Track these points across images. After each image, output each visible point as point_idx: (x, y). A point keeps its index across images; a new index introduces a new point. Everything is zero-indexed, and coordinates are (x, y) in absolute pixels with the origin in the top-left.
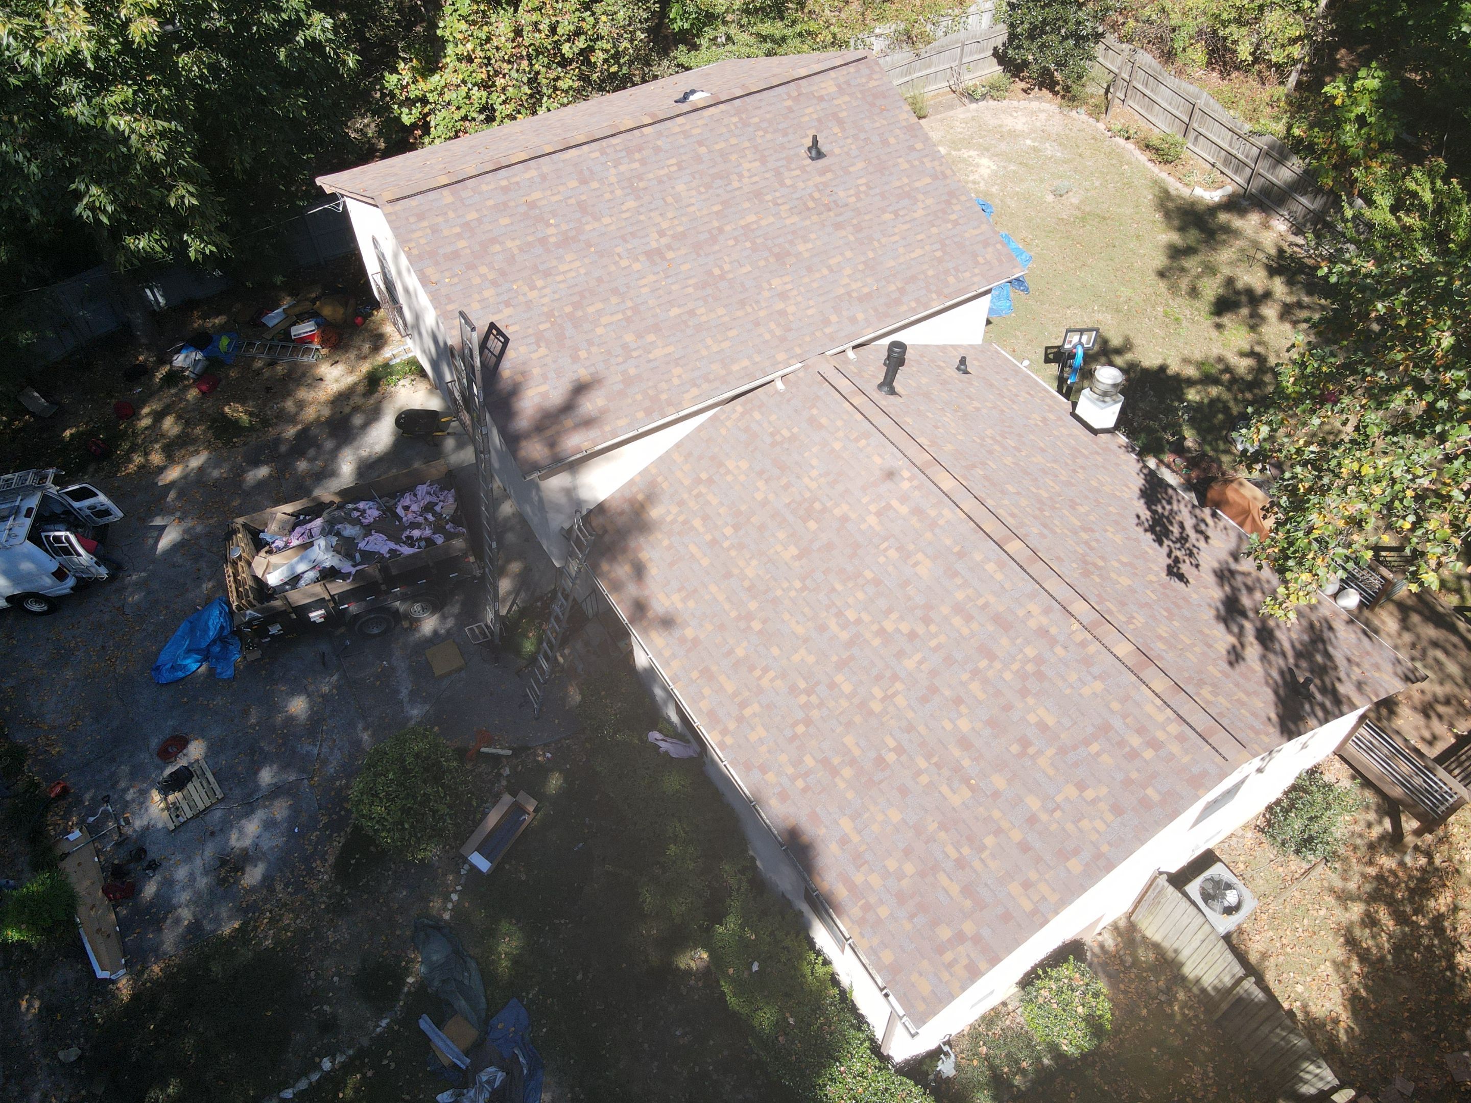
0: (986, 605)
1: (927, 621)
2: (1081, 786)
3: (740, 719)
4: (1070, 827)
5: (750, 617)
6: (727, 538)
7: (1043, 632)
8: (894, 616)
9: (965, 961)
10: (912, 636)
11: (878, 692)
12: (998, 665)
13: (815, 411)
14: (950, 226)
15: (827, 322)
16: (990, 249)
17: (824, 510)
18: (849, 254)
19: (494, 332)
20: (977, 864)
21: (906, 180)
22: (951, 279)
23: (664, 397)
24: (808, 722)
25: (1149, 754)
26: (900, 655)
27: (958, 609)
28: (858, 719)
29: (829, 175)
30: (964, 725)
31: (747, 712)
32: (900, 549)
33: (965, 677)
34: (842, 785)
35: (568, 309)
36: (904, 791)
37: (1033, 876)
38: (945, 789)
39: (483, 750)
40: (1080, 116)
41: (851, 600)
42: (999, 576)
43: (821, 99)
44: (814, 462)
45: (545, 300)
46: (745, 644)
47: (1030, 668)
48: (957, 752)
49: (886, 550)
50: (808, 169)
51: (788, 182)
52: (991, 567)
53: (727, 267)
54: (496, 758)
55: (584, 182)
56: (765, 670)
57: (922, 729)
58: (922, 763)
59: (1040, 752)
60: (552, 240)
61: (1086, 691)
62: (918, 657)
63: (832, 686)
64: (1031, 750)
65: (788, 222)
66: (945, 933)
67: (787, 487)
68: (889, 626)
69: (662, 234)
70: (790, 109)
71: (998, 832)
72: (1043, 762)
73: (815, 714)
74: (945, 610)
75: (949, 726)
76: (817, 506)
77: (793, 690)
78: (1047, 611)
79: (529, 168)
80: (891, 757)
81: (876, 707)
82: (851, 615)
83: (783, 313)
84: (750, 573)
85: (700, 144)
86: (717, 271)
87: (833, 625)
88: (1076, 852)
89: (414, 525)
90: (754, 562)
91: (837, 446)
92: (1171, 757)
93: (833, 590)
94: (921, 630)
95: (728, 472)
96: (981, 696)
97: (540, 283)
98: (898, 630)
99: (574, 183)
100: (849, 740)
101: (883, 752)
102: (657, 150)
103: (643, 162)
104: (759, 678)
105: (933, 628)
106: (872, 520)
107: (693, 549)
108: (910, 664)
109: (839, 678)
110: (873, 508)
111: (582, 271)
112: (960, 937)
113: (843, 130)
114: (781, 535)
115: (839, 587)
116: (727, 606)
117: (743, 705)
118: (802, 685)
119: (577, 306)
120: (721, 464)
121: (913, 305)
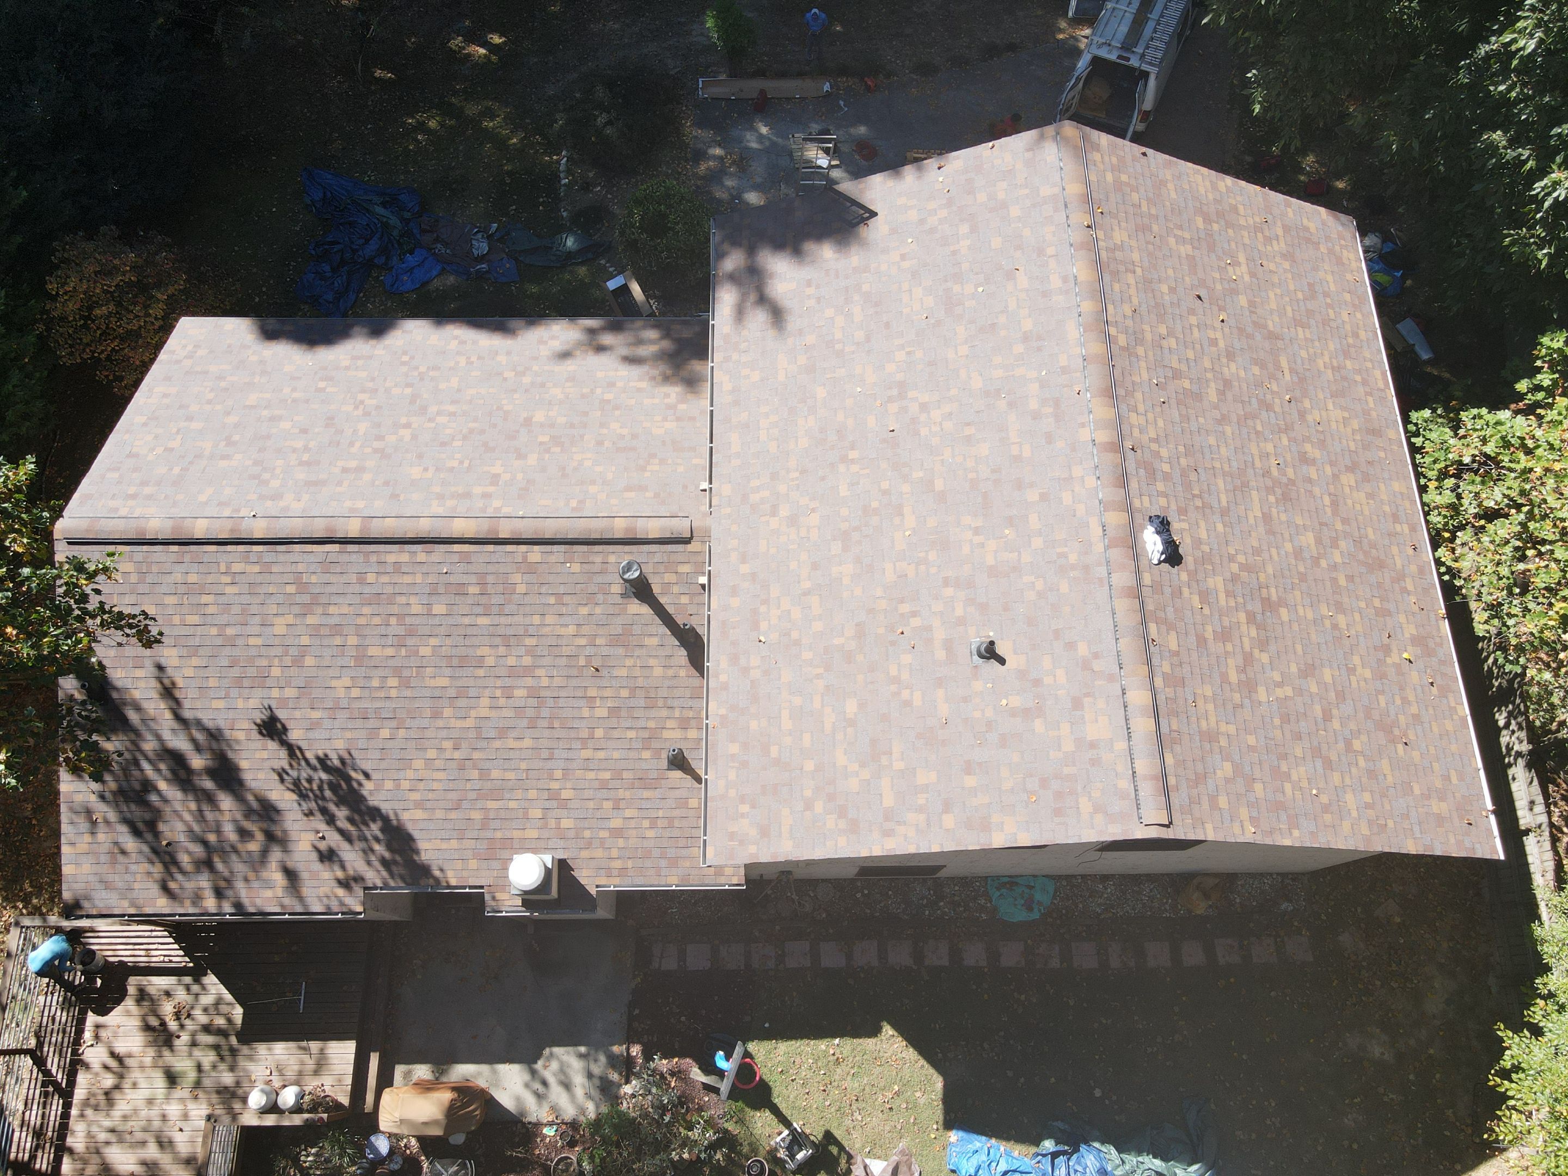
7: (276, 497)
9: (178, 351)
10: (380, 438)
11: (371, 402)
12: (294, 462)
13: (649, 494)
14: (808, 793)
15: (743, 559)
16: (753, 832)
17: (548, 451)
18: (818, 626)
21: (899, 765)
22: (734, 749)
23: (735, 356)
29: (941, 654)
31: (455, 342)
32: (452, 469)
37: (166, 401)
43: (1077, 704)
44: (599, 469)
46: (504, 363)
47: (266, 475)
49: (461, 462)
51: (949, 591)
53: (855, 468)
55: (1026, 338)
56: (470, 363)
57: (316, 407)
58: (297, 395)
60: (957, 288)
63: (409, 386)
64: (223, 443)
66: (202, 352)
67: (600, 443)
68: (405, 431)
69: (924, 407)
71: (209, 402)
72: (209, 443)
73: (404, 369)
74: (370, 463)
75: (297, 417)
76: (558, 450)
78: (285, 508)
83: (774, 512)
85: (1044, 497)
86: (853, 455)
94: (377, 444)
95: (665, 421)
96: (288, 442)
98: (395, 434)
99: (1028, 325)
100: (363, 374)
101: (331, 383)
103: (1036, 416)
104: (469, 358)
105: (368, 450)
106: (498, 469)
107: (623, 374)
108: (364, 425)
109: (409, 390)
110: (506, 477)
111: (906, 310)
112: (190, 356)
113: (1013, 713)
114: (561, 419)
115: (473, 424)
116: (547, 368)
117: (463, 342)
118: (432, 373)
120: (678, 419)
121: (723, 678)
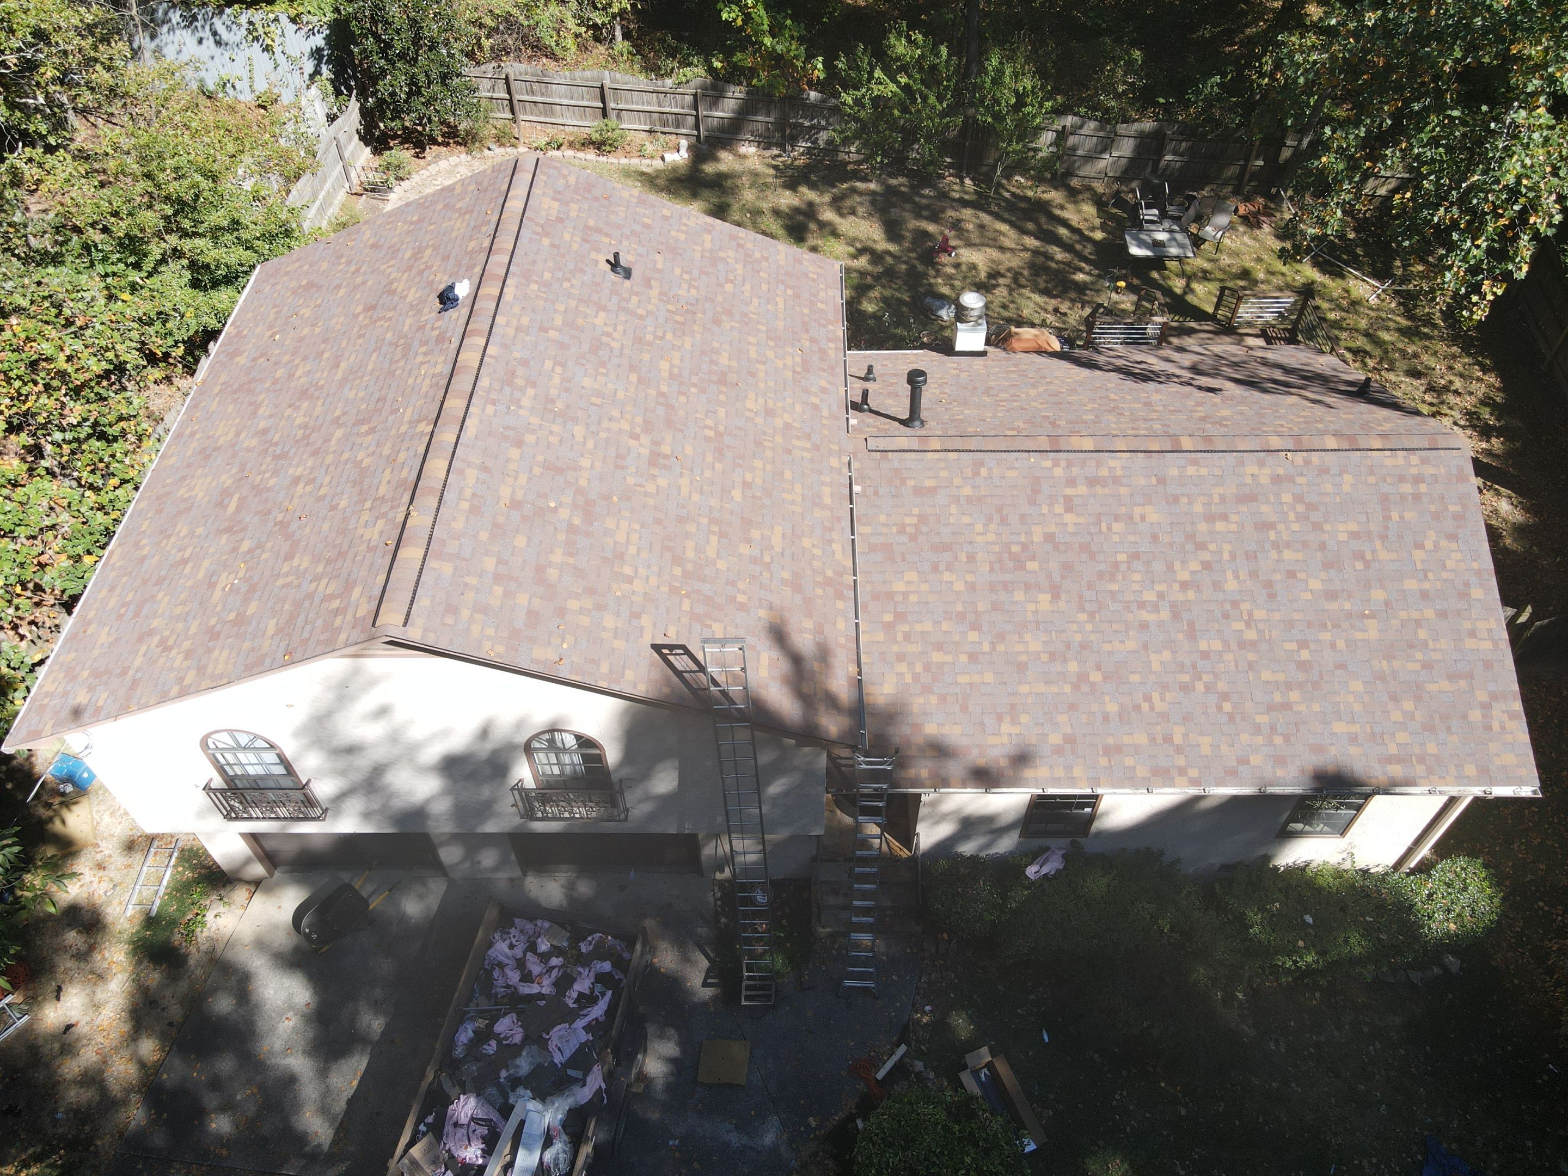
0: (1223, 499)
1: (1201, 546)
2: (1420, 546)
3: (1179, 750)
4: (1445, 575)
5: (1082, 677)
6: (980, 643)
7: (1277, 479)
8: (1177, 566)
9: (1506, 717)
10: (1207, 566)
11: (1238, 626)
12: (1281, 527)
13: (911, 483)
17: (1025, 547)
18: (752, 340)
19: (665, 651)
20: (1438, 656)
21: (698, 248)
22: (821, 306)
24: (1225, 696)
25: (1423, 488)
26: (1217, 586)
27: (1210, 518)
28: (1251, 656)
29: (655, 283)
30: (1315, 584)
31: (1178, 739)
32: (1117, 518)
33: (1274, 555)
34: (1303, 708)
35: (677, 571)
36: (1341, 666)
37: (1467, 625)
38: (1359, 636)
39: (880, 1075)
41: (1136, 587)
42: (1204, 471)
43: (560, 220)
44: (966, 520)
45: (654, 581)
46: (1107, 698)
47: (1300, 508)
48: (1333, 606)
49: (1109, 529)
50: (637, 289)
51: (641, 312)
52: (1191, 470)
53: (710, 423)
54: (899, 1067)
55: (519, 444)
56: (1148, 698)
57: (1295, 616)
58: (1326, 636)
59: (1374, 551)
60: (577, 521)
61: (1346, 488)
62: (1229, 575)
63: (1205, 655)
64: (1369, 556)
65: (687, 347)
66: (1476, 715)
67: (971, 558)
68: (1184, 576)
69: (635, 436)
70: (555, 246)
71: (1418, 623)
72: (1383, 555)
73: (1222, 686)
74: (1203, 527)
75: (1308, 596)
76: (1015, 549)
77: (1186, 688)
78: (1261, 464)
79: (461, 472)
80: (1305, 655)
81: (1251, 635)
82: (1150, 596)
83: (788, 426)
84: (1035, 646)
85: (544, 330)
86: (710, 433)
87: (1145, 616)
88: (1467, 585)
90: (1028, 637)
91: (967, 491)
92: (1435, 479)
93: (1112, 593)
94: (1206, 556)
95: (905, 595)
96: (1300, 556)
97: (628, 570)
98: (1193, 573)
99: (514, 453)
100: (1266, 675)
101: (1296, 658)
102: (525, 363)
103: (532, 384)
104: (1152, 708)
105: (1212, 547)
106: (1070, 518)
107: (963, 679)
108: (1231, 585)
109: (1203, 645)
110: (1059, 509)
111: (637, 526)
112: (1486, 707)
113: (609, 236)
114: (1019, 596)
115: (1114, 587)
116: (1055, 689)
117: (1168, 739)
118: (1186, 678)
119: (678, 560)
120: (890, 595)
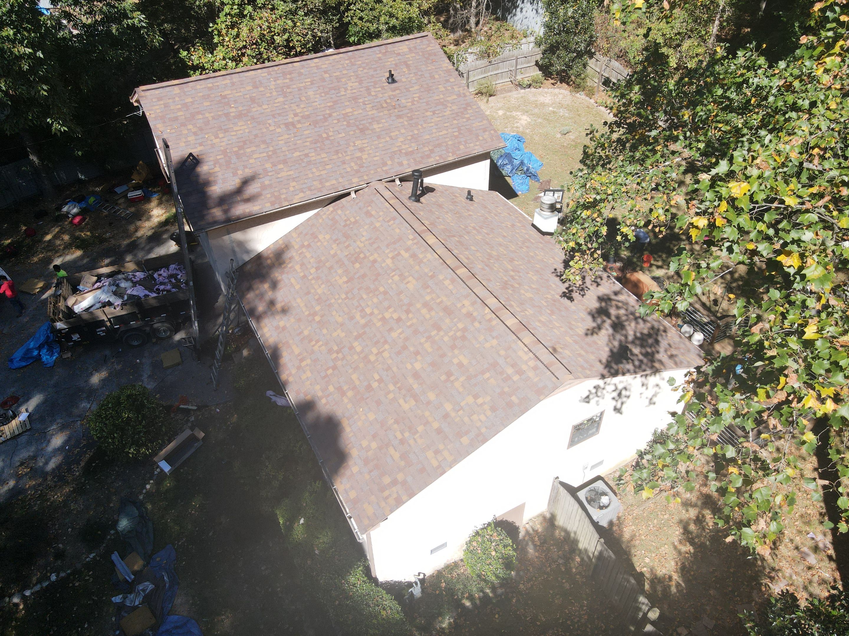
0: (441, 302)
1: (408, 312)
2: (476, 397)
3: (299, 368)
4: (466, 419)
5: (315, 314)
6: (311, 274)
7: (469, 315)
8: (391, 310)
9: (395, 495)
10: (399, 320)
11: (375, 350)
12: (442, 333)
13: (369, 208)
14: (465, 120)
15: (385, 164)
16: (487, 133)
18: (403, 131)
19: (191, 158)
20: (411, 442)
21: (442, 96)
22: (462, 147)
23: (283, 196)
24: (334, 368)
25: (516, 378)
26: (391, 330)
27: (426, 305)
28: (361, 365)
29: (398, 92)
30: (418, 366)
31: (304, 364)
32: (401, 275)
33: (423, 340)
34: (346, 400)
35: (236, 149)
36: (379, 403)
37: (441, 447)
38: (401, 401)
39: (182, 406)
40: (581, 96)
41: (370, 303)
42: (451, 287)
43: (399, 54)
44: (364, 234)
45: (222, 144)
46: (310, 328)
47: (459, 334)
48: (411, 380)
49: (393, 276)
50: (386, 88)
51: (373, 93)
52: (447, 282)
53: (331, 134)
54: (188, 411)
55: (255, 87)
56: (317, 341)
57: (395, 369)
58: (391, 387)
59: (457, 379)
60: (232, 114)
61: (487, 345)
62: (400, 331)
63: (351, 348)
64: (452, 378)
65: (370, 113)
66: (387, 480)
67: (348, 247)
68: (387, 315)
69: (296, 115)
70: (380, 59)
71: (427, 423)
72: (457, 384)
73: (339, 363)
74: (419, 306)
75: (409, 366)
76: (362, 255)
77: (330, 351)
78: (473, 303)
79: (226, 79)
80: (375, 385)
81: (372, 358)
82: (368, 311)
83: (360, 158)
84: (319, 291)
85: (325, 72)
86: (325, 135)
87: (358, 316)
88: (467, 433)
89: (162, 283)
90: (323, 286)
91: (378, 225)
92: (528, 379)
93: (362, 298)
94: (404, 317)
95: (319, 241)
96: (430, 350)
97: (221, 135)
98: (392, 317)
99: (249, 88)
100: (354, 377)
101: (371, 382)
102: (300, 74)
103: (291, 80)
104: (313, 346)
105: (410, 315)
106: (389, 261)
107: (293, 280)
108: (394, 335)
109: (356, 344)
110: (390, 255)
111: (247, 131)
112: (395, 482)
113: (409, 70)
114: (340, 271)
115: (365, 296)
116: (304, 309)
117: (302, 360)
118: (335, 348)
119: (240, 148)
120: (316, 237)
121: (437, 158)
